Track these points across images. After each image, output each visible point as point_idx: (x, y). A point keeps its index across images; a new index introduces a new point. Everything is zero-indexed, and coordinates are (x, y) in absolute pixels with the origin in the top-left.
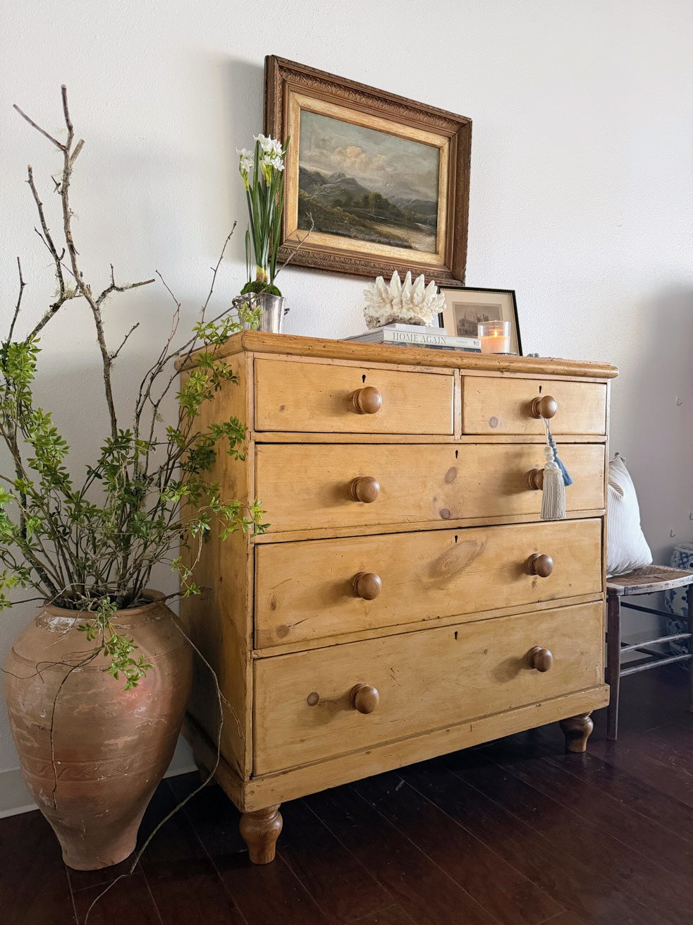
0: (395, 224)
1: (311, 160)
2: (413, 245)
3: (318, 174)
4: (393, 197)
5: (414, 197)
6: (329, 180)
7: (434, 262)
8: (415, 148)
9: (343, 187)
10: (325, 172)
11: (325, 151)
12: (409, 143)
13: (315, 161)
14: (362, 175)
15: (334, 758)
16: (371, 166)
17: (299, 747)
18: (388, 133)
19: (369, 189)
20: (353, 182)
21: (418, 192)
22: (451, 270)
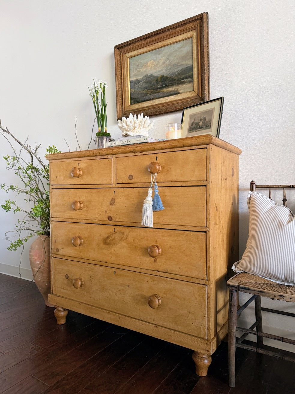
0: (171, 85)
2: (180, 91)
3: (137, 80)
4: (170, 73)
5: (180, 69)
6: (141, 80)
7: (192, 95)
8: (179, 45)
9: (147, 80)
10: (140, 78)
11: (139, 70)
12: (176, 44)
13: (136, 75)
14: (155, 71)
15: (72, 300)
16: (159, 65)
17: (62, 290)
18: (164, 46)
19: (158, 75)
20: (151, 76)
21: (182, 65)
22: (200, 96)
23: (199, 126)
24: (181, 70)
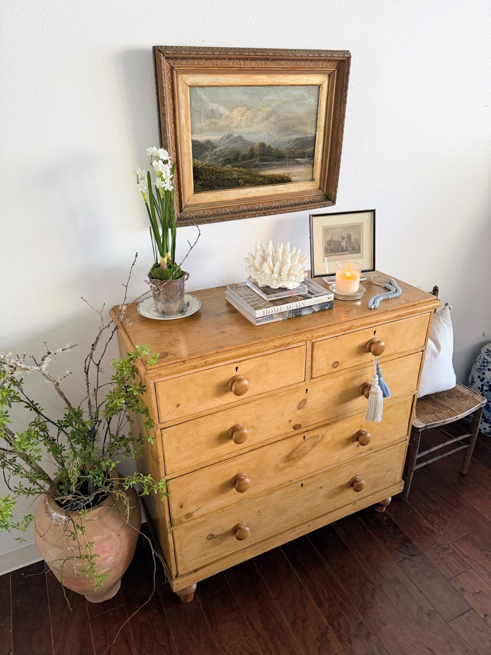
1: (201, 131)
2: (293, 178)
3: (209, 142)
4: (276, 142)
5: (294, 137)
6: (219, 145)
7: (311, 189)
8: (297, 92)
9: (232, 146)
10: (214, 137)
11: (214, 120)
12: (291, 89)
13: (205, 131)
14: (247, 130)
16: (256, 120)
17: (203, 558)
18: (271, 86)
19: (254, 141)
20: (240, 138)
21: (299, 131)
22: (325, 192)
23: (342, 248)
24: (298, 139)
